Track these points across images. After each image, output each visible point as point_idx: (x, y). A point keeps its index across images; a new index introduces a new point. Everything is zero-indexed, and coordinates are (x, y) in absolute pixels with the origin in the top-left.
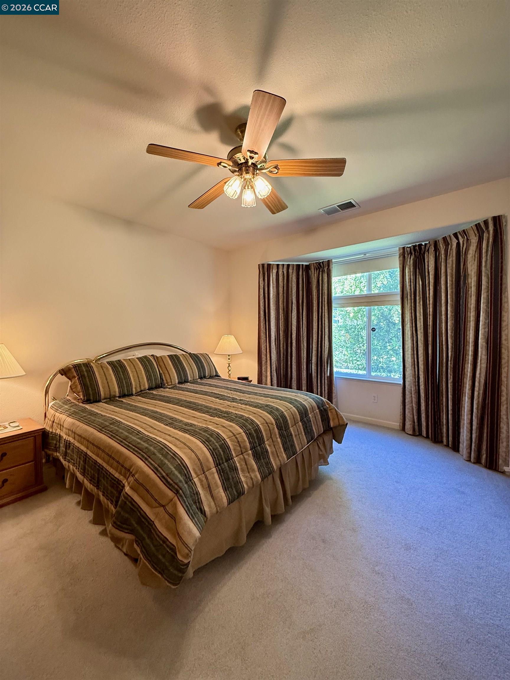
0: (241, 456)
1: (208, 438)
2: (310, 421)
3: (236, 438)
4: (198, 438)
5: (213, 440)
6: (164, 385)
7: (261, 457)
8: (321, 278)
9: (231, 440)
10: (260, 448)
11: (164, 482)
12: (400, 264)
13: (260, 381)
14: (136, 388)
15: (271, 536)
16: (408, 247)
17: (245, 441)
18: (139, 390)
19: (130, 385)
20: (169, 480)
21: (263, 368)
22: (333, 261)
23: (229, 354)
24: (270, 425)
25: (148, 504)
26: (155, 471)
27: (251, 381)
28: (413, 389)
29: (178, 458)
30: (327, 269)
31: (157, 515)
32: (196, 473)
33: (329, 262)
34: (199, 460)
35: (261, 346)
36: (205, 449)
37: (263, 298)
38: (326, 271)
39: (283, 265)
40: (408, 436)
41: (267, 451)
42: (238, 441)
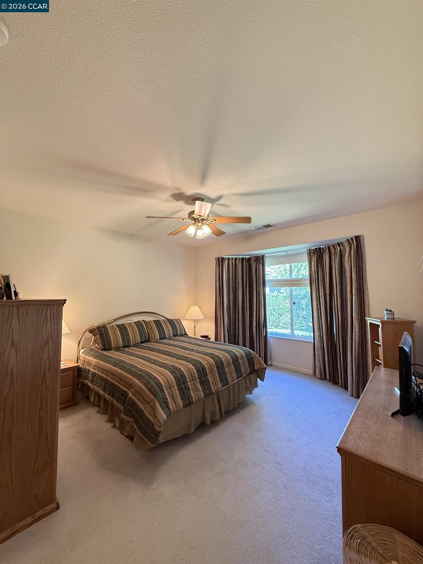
0: (192, 382)
1: (174, 370)
2: (240, 365)
3: (190, 371)
4: (168, 370)
5: (176, 372)
6: (150, 340)
7: (205, 384)
8: (258, 267)
9: (187, 373)
10: (204, 378)
11: (150, 390)
12: (308, 260)
13: (216, 339)
14: (133, 342)
15: (210, 432)
16: (312, 249)
17: (195, 373)
18: (134, 343)
19: (129, 340)
20: (152, 390)
21: (219, 329)
22: (266, 255)
23: (195, 319)
24: (211, 365)
25: (141, 402)
26: (145, 385)
27: (210, 338)
28: (319, 346)
29: (157, 380)
30: (262, 261)
31: (145, 407)
32: (166, 388)
33: (263, 256)
34: (168, 381)
35: (217, 314)
36: (172, 376)
37: (218, 280)
38: (261, 262)
39: (232, 258)
40: (317, 379)
41: (209, 381)
42: (191, 374)
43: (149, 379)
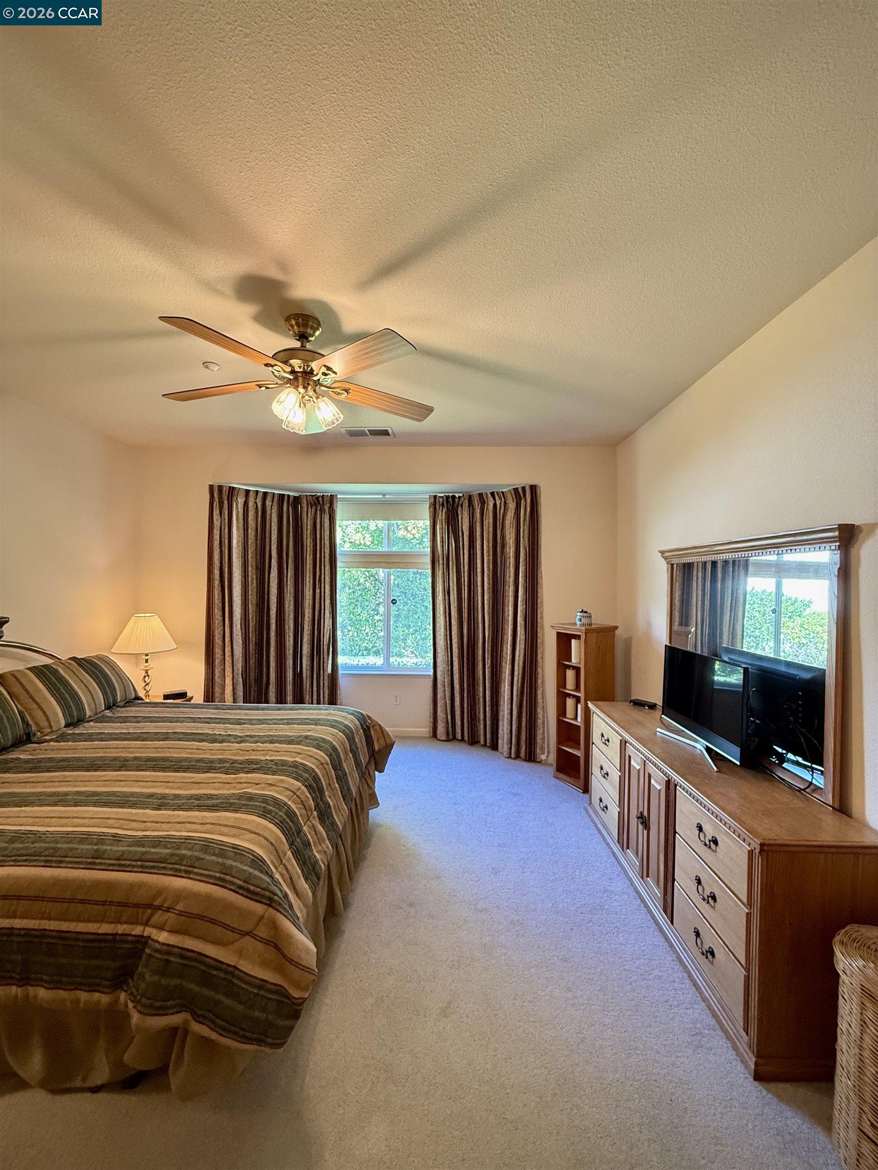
0: (309, 822)
3: (298, 797)
6: (34, 735)
7: (327, 818)
10: (323, 804)
11: (245, 893)
13: (209, 696)
16: (440, 497)
17: (307, 798)
20: (252, 888)
21: (217, 671)
22: (338, 496)
23: (147, 652)
24: (325, 766)
25: (216, 942)
26: (220, 882)
27: (192, 698)
28: (446, 681)
29: (246, 851)
30: (329, 507)
32: (274, 864)
33: (332, 499)
34: (272, 844)
37: (218, 546)
38: (327, 510)
39: (257, 492)
40: (442, 742)
41: (329, 806)
42: (302, 801)
43: (220, 860)
